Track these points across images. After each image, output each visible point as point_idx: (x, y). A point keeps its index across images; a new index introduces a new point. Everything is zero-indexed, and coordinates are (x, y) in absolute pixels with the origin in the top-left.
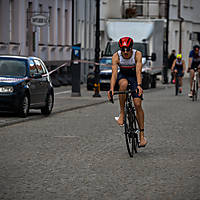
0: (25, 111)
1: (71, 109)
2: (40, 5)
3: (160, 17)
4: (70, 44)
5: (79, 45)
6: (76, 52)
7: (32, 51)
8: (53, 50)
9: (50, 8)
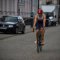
0: (17, 32)
1: (30, 32)
2: (22, 1)
3: (57, 4)
4: (30, 12)
5: (33, 13)
6: (32, 15)
7: (19, 14)
8: (25, 14)
9: (24, 2)
